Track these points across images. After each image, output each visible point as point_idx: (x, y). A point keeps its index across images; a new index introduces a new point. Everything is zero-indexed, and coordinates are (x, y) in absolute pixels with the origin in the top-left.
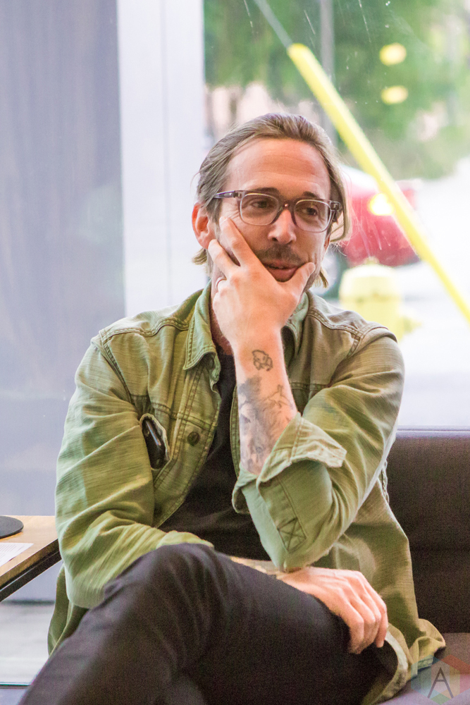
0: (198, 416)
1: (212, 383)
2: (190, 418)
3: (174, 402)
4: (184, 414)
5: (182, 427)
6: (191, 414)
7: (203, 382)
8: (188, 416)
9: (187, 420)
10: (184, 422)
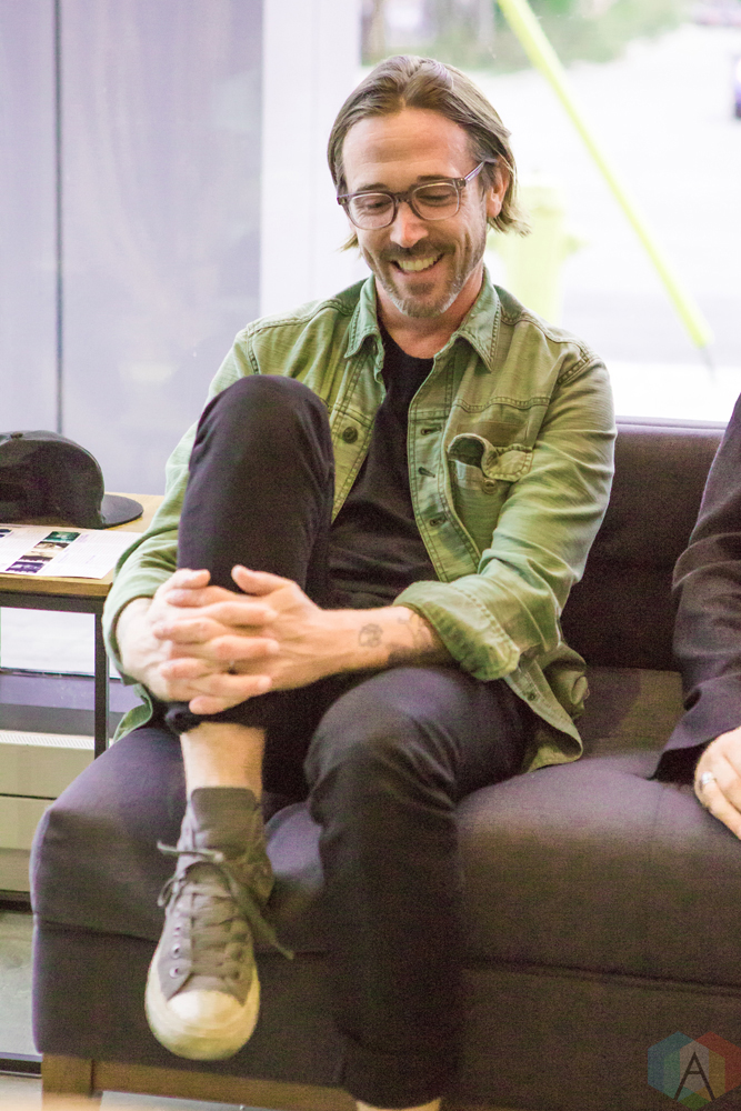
0: (358, 409)
1: (376, 371)
2: (348, 411)
3: (331, 392)
4: (342, 406)
5: (338, 420)
6: (350, 406)
7: (365, 371)
8: (346, 408)
9: (344, 413)
10: (341, 414)
